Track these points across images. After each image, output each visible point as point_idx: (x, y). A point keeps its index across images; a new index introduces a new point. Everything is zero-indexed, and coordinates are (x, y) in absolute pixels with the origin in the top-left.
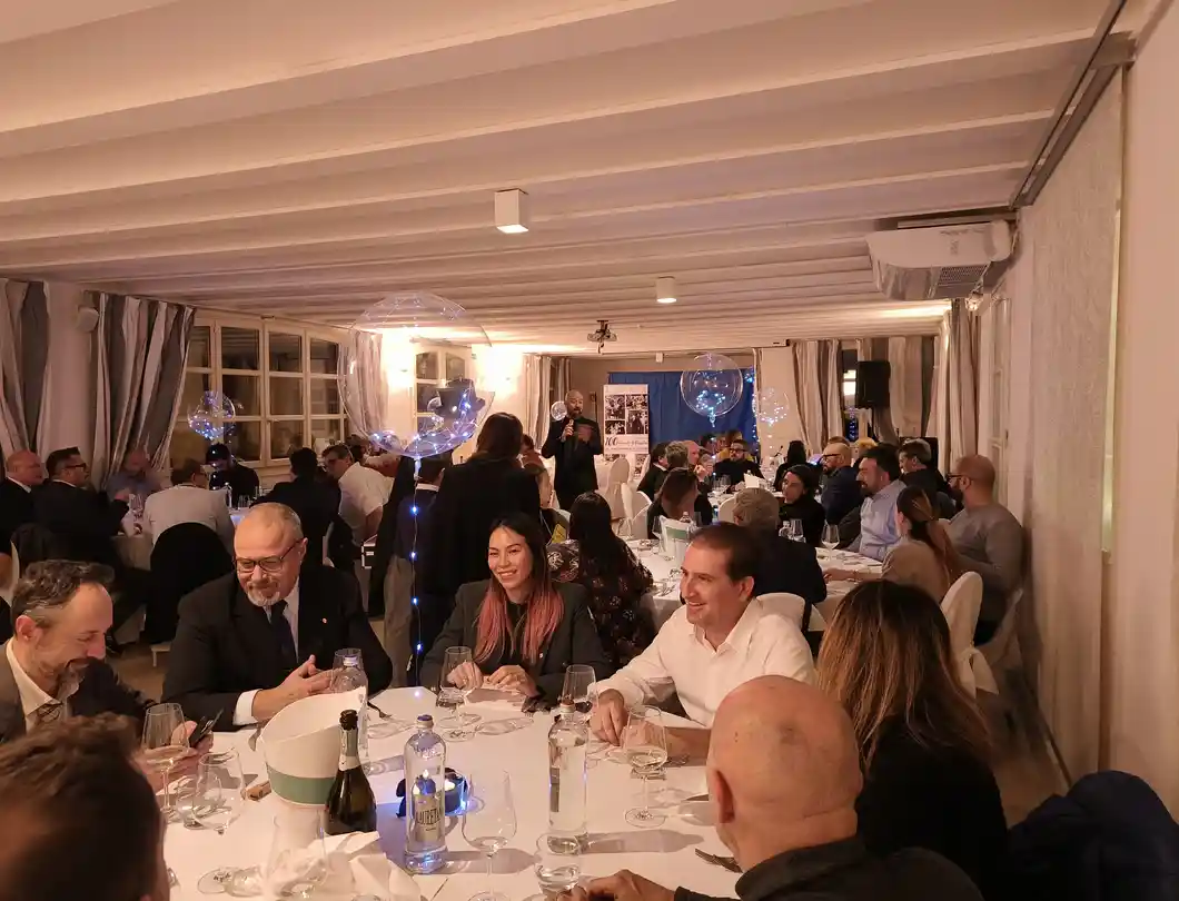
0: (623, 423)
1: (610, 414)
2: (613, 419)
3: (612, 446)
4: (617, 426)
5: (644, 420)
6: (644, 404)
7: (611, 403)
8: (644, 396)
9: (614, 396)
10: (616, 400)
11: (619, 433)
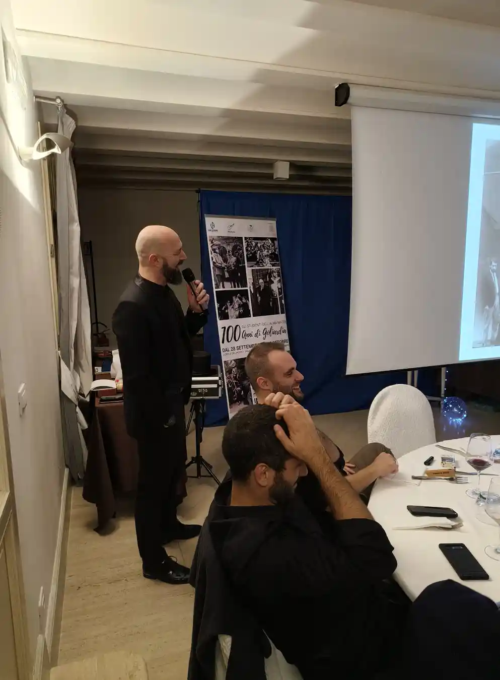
1: (222, 279)
2: (228, 287)
3: (234, 344)
4: (236, 300)
6: (273, 257)
7: (223, 253)
8: (273, 239)
9: (227, 239)
10: (229, 248)
11: (241, 316)
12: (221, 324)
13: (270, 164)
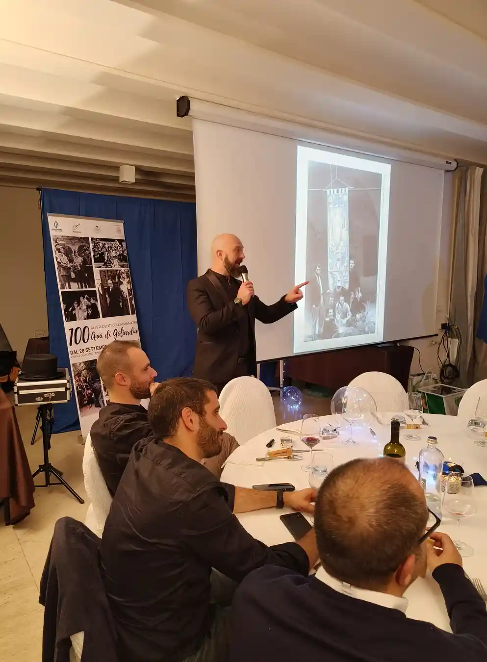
0: (93, 294)
1: (68, 279)
2: (75, 287)
3: (82, 345)
4: (84, 301)
5: (125, 287)
6: (122, 258)
8: (120, 241)
9: (72, 239)
11: (89, 317)
13: (116, 167)
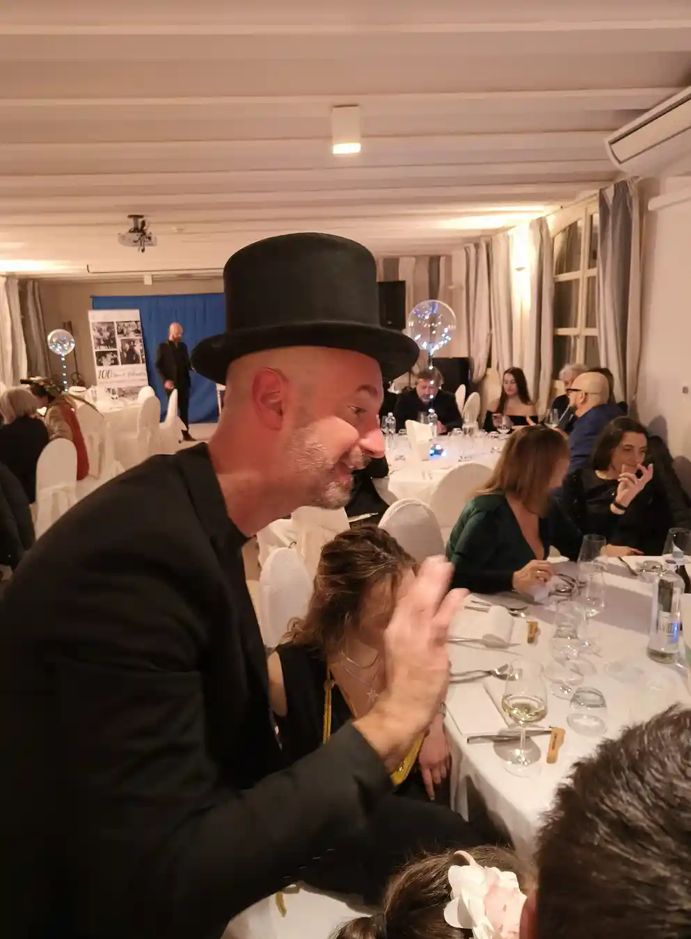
0: (115, 352)
1: (99, 344)
2: (103, 349)
3: (107, 380)
4: (109, 356)
6: (137, 331)
7: (100, 331)
8: (136, 322)
9: (103, 323)
10: (104, 328)
11: (112, 364)
12: (98, 369)
